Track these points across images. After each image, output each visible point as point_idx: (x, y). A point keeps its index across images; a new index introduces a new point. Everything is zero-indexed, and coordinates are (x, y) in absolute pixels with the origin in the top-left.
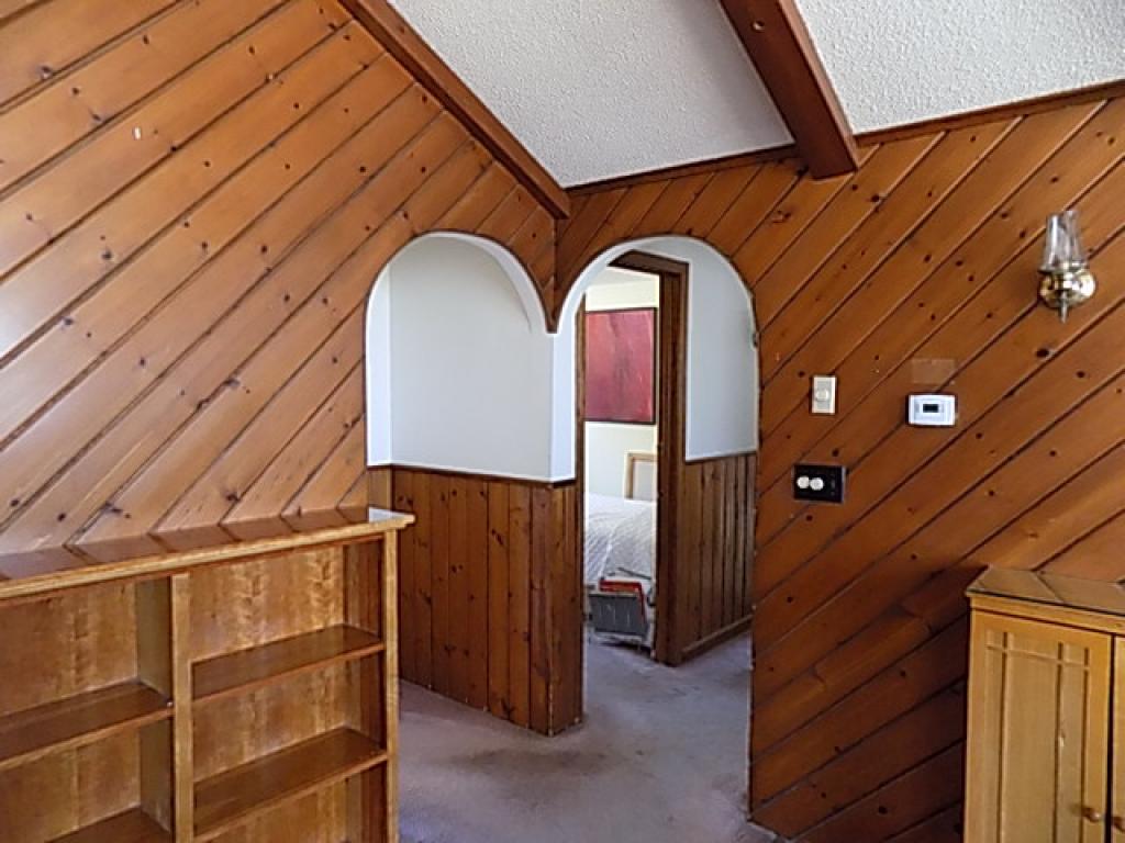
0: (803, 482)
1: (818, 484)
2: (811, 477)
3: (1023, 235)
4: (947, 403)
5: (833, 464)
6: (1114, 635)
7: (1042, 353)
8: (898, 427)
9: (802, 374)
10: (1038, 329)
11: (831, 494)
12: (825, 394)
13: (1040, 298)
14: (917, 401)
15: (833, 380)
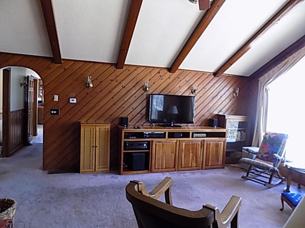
0: (52, 112)
1: (55, 112)
2: (54, 111)
3: (85, 78)
4: (75, 99)
5: (57, 109)
6: (96, 126)
7: (87, 93)
8: (68, 103)
9: (52, 95)
10: (86, 90)
11: (57, 114)
12: (56, 98)
13: (87, 87)
14: (71, 99)
15: (57, 96)
